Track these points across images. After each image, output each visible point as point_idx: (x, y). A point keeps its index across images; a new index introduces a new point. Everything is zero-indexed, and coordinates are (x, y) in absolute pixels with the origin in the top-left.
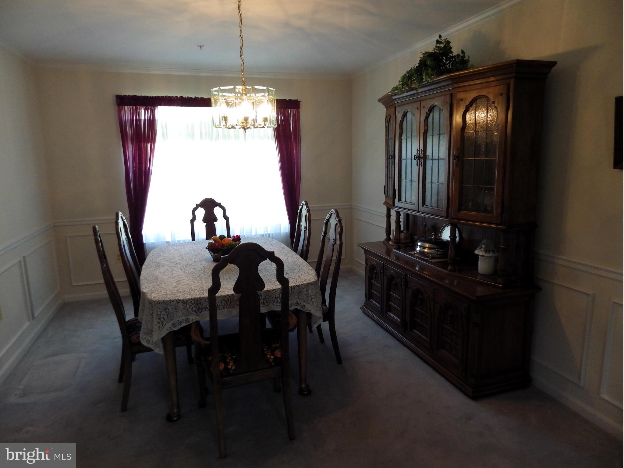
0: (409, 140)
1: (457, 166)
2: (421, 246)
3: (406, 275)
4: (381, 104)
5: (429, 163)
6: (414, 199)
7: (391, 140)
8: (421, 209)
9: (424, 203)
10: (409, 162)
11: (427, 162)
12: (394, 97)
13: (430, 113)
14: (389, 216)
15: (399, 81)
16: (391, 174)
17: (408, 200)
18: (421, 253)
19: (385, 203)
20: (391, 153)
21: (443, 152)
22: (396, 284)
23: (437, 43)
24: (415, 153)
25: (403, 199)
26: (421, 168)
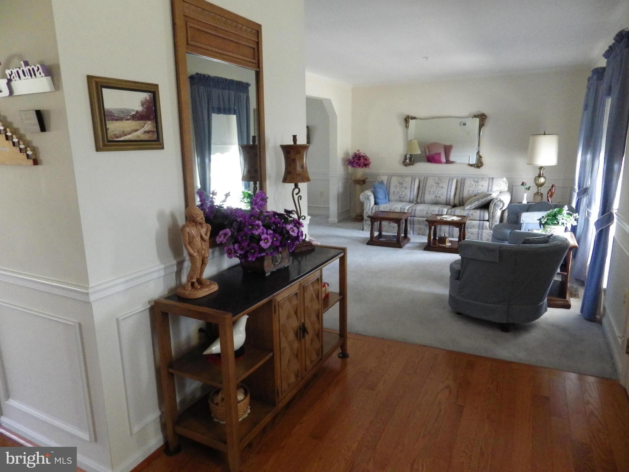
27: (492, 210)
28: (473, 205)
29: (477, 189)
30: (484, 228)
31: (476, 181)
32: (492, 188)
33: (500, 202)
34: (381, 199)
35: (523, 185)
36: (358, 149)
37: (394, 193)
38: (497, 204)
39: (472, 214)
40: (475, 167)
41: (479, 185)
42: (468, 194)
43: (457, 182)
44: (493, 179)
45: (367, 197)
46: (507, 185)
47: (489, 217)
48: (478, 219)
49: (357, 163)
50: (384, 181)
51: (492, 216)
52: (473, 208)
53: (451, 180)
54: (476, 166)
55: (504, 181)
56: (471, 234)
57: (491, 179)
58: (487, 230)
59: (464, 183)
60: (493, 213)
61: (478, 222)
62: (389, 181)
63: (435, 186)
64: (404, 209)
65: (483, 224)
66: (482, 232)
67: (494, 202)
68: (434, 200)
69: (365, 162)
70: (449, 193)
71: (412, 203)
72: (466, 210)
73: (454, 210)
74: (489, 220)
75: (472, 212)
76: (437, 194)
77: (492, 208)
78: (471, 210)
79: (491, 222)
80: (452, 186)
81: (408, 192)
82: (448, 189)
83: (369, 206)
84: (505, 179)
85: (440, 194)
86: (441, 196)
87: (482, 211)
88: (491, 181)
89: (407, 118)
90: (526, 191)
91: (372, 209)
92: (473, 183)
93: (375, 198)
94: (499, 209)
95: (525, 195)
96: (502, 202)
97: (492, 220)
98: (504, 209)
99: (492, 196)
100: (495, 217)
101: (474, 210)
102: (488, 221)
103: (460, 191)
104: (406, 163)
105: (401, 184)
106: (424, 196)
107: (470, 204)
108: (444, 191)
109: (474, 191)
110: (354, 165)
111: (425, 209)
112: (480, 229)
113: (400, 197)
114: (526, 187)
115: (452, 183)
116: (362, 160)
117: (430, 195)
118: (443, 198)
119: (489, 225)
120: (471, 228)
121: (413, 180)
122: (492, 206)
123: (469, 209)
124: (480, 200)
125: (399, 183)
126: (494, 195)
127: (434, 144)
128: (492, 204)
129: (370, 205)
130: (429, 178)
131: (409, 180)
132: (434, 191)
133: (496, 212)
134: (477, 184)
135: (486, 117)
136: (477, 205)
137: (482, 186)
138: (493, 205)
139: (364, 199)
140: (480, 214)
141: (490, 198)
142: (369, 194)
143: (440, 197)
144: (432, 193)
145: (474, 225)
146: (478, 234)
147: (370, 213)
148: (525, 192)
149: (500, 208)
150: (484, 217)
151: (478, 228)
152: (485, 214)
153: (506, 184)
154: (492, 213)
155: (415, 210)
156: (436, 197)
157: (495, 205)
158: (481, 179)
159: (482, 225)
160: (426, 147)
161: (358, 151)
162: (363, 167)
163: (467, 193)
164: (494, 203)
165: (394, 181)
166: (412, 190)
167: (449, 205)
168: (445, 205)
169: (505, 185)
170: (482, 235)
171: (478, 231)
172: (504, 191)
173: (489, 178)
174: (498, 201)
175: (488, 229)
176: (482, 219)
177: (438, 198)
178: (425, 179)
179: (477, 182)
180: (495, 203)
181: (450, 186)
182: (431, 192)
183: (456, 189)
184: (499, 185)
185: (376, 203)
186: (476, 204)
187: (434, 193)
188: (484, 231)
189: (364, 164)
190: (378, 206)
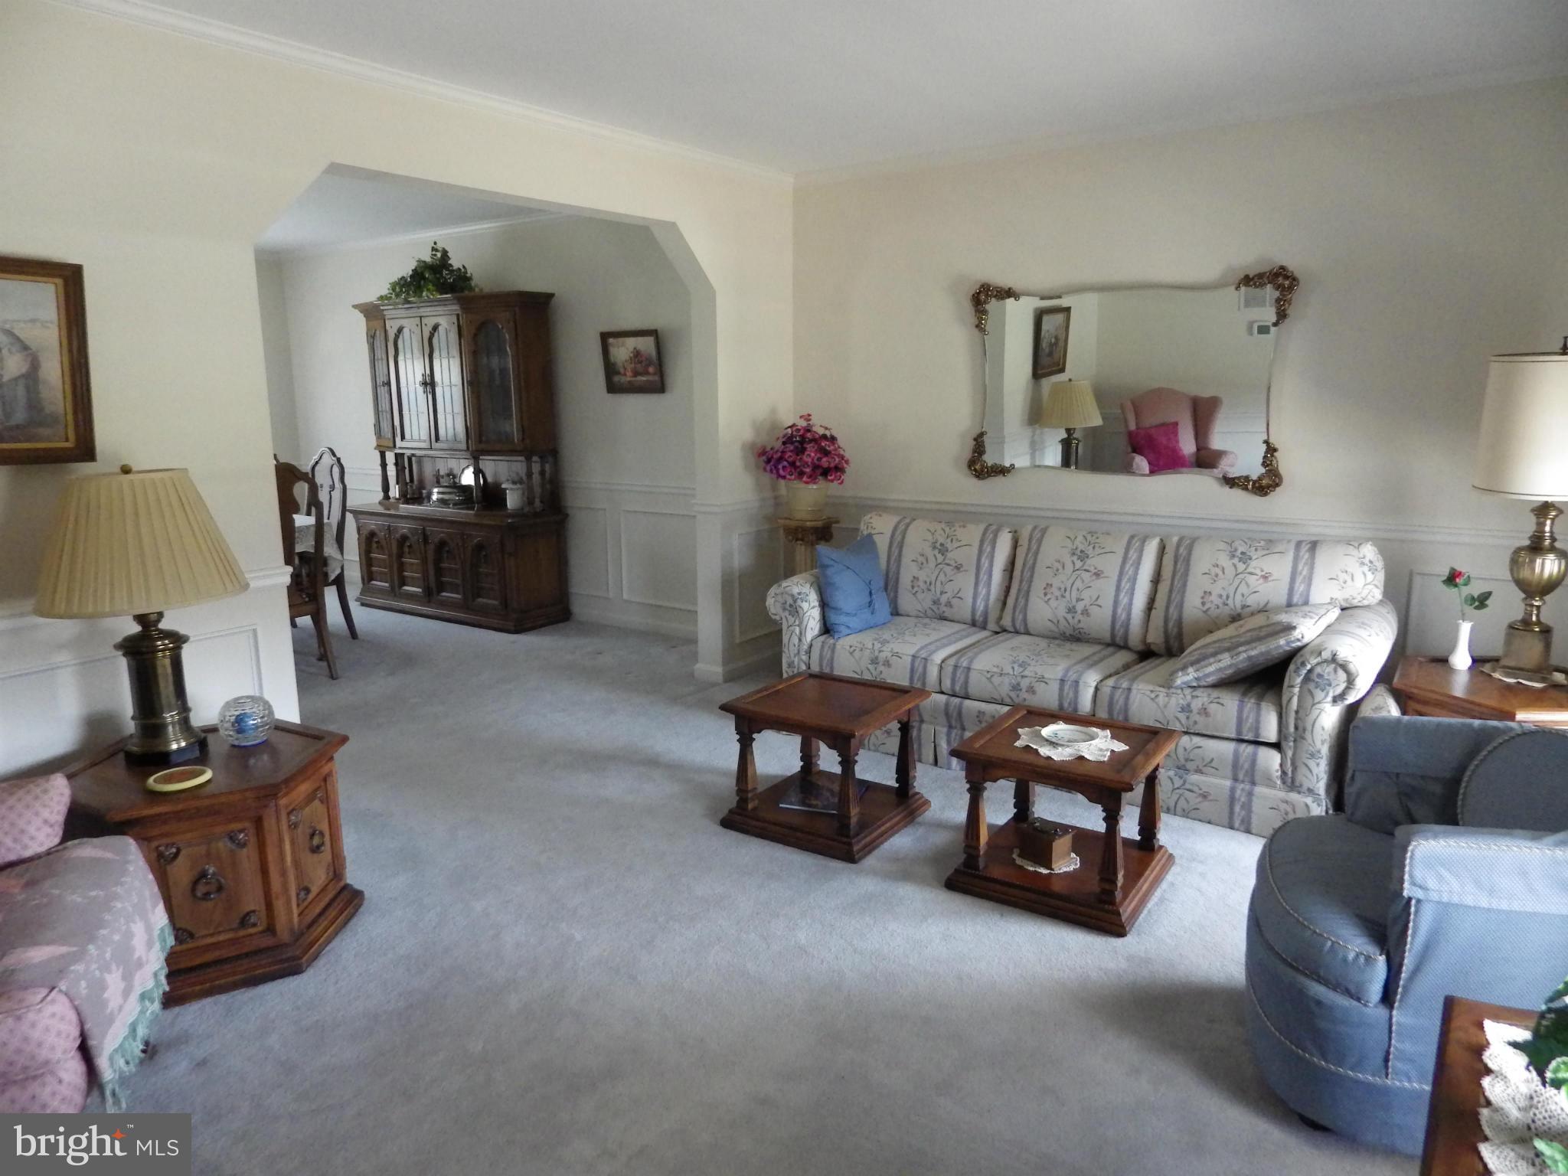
0: (409, 362)
1: (473, 392)
2: (439, 493)
3: (424, 529)
4: (357, 312)
5: (439, 390)
6: (424, 435)
7: (380, 362)
8: (435, 445)
9: (437, 439)
10: (412, 389)
11: (437, 389)
12: (382, 308)
13: (435, 331)
14: (384, 465)
15: (389, 289)
16: (384, 405)
17: (416, 437)
18: (440, 501)
19: (378, 446)
20: (381, 379)
21: (456, 378)
22: (410, 547)
23: (432, 251)
24: (419, 378)
25: (407, 435)
26: (430, 397)
27: (1295, 700)
28: (1211, 669)
29: (1243, 589)
30: (1257, 778)
31: (1238, 553)
32: (1309, 585)
33: (1333, 666)
34: (848, 614)
35: (1456, 585)
36: (805, 413)
37: (913, 587)
38: (1320, 676)
39: (1204, 712)
40: (1246, 489)
41: (1251, 574)
42: (1204, 609)
43: (1162, 549)
44: (1314, 546)
45: (790, 601)
46: (1381, 576)
47: (1280, 731)
48: (1233, 735)
49: (793, 464)
50: (876, 538)
51: (1296, 728)
52: (1211, 680)
53: (1136, 544)
54: (1250, 487)
55: (1366, 561)
56: (1200, 799)
57: (1305, 548)
58: (1273, 786)
59: (1188, 561)
60: (1301, 714)
61: (1230, 747)
62: (898, 538)
63: (1069, 568)
64: (926, 659)
65: (1254, 762)
66: (1250, 794)
67: (1303, 664)
68: (1063, 622)
69: (819, 459)
70: (1124, 600)
71: (984, 627)
72: (1176, 688)
73: (1125, 685)
74: (1284, 744)
75: (1203, 698)
76: (1074, 600)
77: (1296, 690)
78: (1198, 692)
79: (1290, 753)
80: (1137, 569)
81: (965, 583)
82: (1119, 581)
83: (800, 640)
84: (1369, 551)
85: (1087, 602)
86: (1094, 610)
87: (1250, 703)
88: (1305, 555)
89: (978, 293)
90: (1469, 610)
91: (809, 652)
92: (1224, 561)
93: (824, 605)
94: (1329, 699)
95: (1465, 629)
96: (1344, 667)
97: (1295, 748)
98: (1351, 699)
99: (1297, 634)
100: (1308, 735)
101: (1215, 693)
102: (1277, 746)
103: (1171, 591)
104: (978, 467)
105: (943, 550)
106: (1026, 605)
107: (1198, 661)
108: (1106, 589)
109: (1228, 597)
110: (781, 472)
111: (1008, 669)
112: (1243, 782)
113: (936, 602)
114: (1466, 591)
115: (1140, 558)
116: (811, 454)
117: (1047, 602)
118: (1099, 621)
119: (1281, 765)
120: (1199, 771)
121: (988, 539)
122: (1295, 680)
123: (1195, 684)
124: (1241, 649)
125: (934, 548)
126: (1307, 630)
127: (1159, 396)
128: (1297, 670)
129: (801, 633)
130: (1051, 530)
131: (972, 534)
132: (1063, 587)
133: (1315, 712)
134: (1241, 567)
135: (1294, 280)
136: (1230, 671)
137: (1265, 578)
138: (1299, 680)
139: (780, 611)
140: (1240, 711)
141: (1288, 643)
142: (799, 594)
143: (1085, 612)
144: (1058, 593)
145: (1212, 760)
146: (1232, 800)
147: (804, 667)
148: (1463, 614)
149: (1331, 695)
150: (1257, 729)
151: (1229, 773)
152: (1263, 712)
153: (1373, 570)
154: (1297, 712)
155: (969, 669)
156: (1071, 610)
157: (1307, 679)
158: (1263, 543)
159: (1246, 766)
160: (1129, 405)
161: (807, 418)
162: (813, 478)
163: (1198, 602)
164: (1304, 672)
165: (917, 538)
166: (983, 577)
167: (1125, 647)
168: (1108, 645)
169: (1370, 577)
170: (1248, 806)
171: (1233, 790)
172: (1366, 603)
173: (1299, 544)
174: (1325, 661)
175: (1279, 782)
176: (1249, 737)
177: (1079, 616)
178: (1037, 535)
179: (1245, 558)
180: (1310, 671)
181: (1129, 570)
182: (1054, 590)
183: (1156, 580)
184: (1343, 576)
185: (827, 629)
186: (1224, 664)
187: (1063, 596)
188: (1260, 790)
189: (816, 467)
190: (832, 641)
